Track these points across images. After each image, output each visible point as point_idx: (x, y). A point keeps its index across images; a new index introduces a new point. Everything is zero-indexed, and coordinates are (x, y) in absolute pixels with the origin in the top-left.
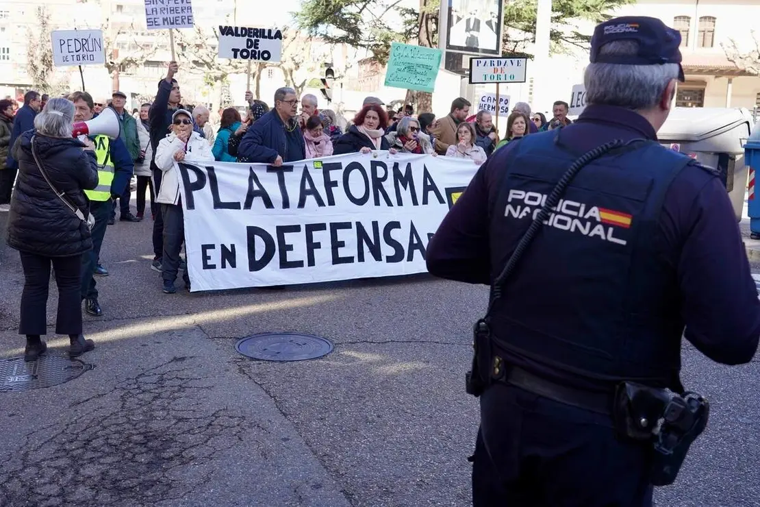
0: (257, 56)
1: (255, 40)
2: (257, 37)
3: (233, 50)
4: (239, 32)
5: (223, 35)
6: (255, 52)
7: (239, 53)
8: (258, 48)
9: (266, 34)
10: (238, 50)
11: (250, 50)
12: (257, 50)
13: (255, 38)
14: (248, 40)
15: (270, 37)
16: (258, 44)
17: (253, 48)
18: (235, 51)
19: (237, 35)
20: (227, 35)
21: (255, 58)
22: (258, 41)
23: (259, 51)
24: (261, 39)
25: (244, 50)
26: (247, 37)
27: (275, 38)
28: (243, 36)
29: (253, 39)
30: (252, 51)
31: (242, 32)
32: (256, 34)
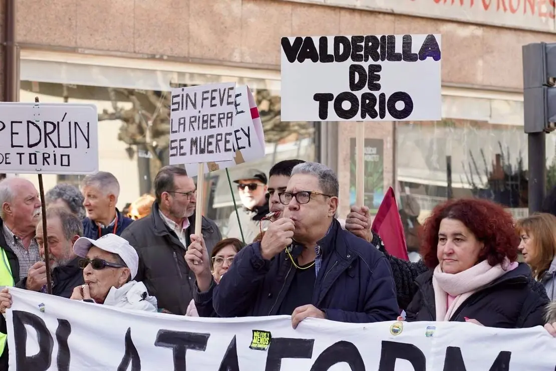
0: (377, 108)
1: (371, 66)
2: (376, 59)
3: (317, 97)
4: (331, 51)
5: (291, 60)
6: (372, 98)
7: (331, 104)
8: (378, 87)
9: (399, 49)
10: (329, 97)
11: (358, 94)
12: (377, 94)
13: (371, 61)
14: (353, 69)
15: (408, 56)
16: (378, 78)
17: (366, 89)
18: (322, 99)
19: (326, 58)
20: (301, 60)
21: (373, 115)
22: (379, 68)
23: (382, 96)
24: (385, 64)
25: (343, 97)
26: (350, 62)
27: (423, 57)
28: (341, 58)
29: (365, 65)
30: (364, 96)
31: (337, 48)
32: (371, 52)
